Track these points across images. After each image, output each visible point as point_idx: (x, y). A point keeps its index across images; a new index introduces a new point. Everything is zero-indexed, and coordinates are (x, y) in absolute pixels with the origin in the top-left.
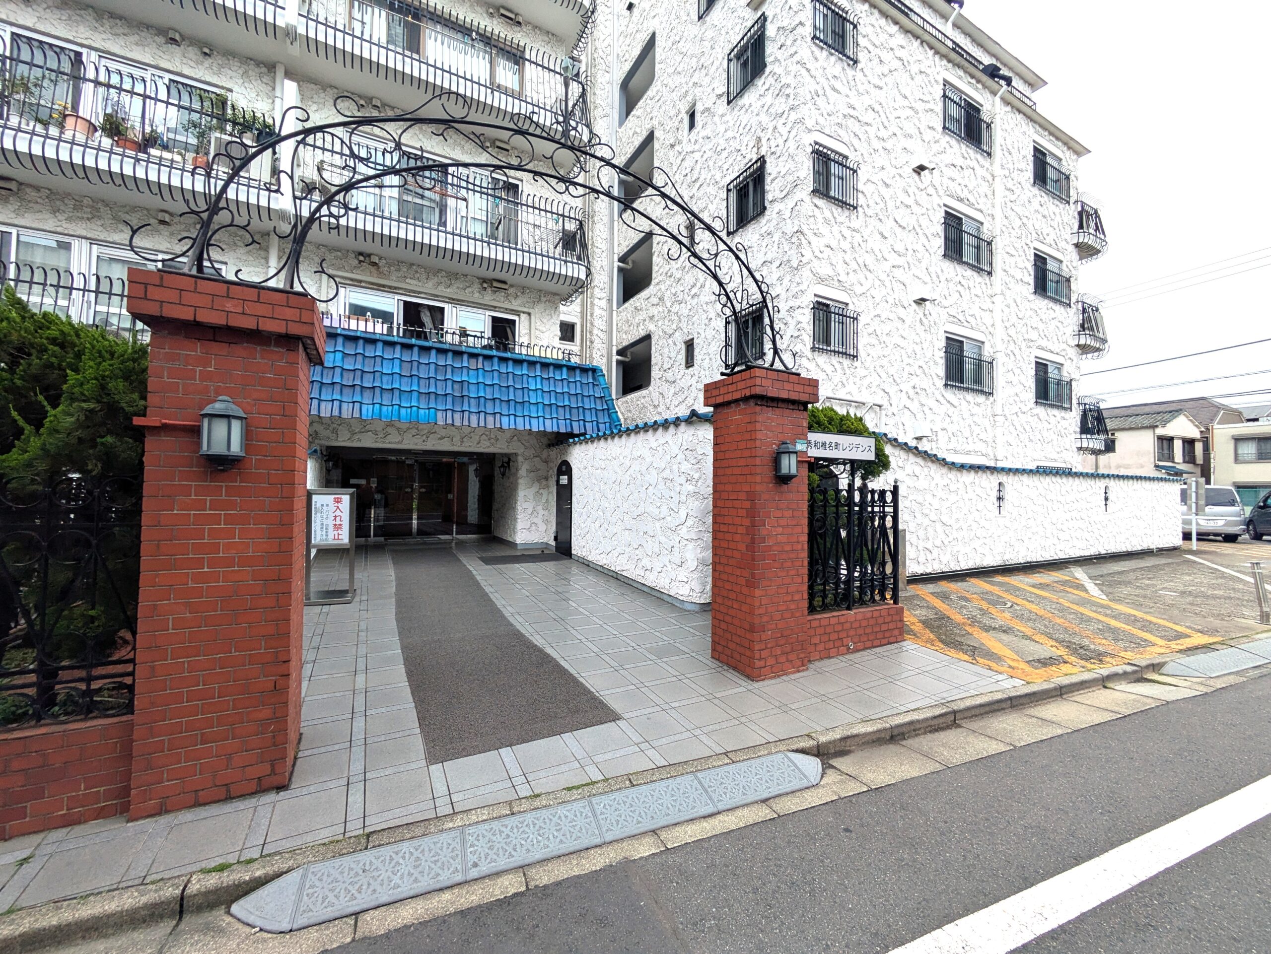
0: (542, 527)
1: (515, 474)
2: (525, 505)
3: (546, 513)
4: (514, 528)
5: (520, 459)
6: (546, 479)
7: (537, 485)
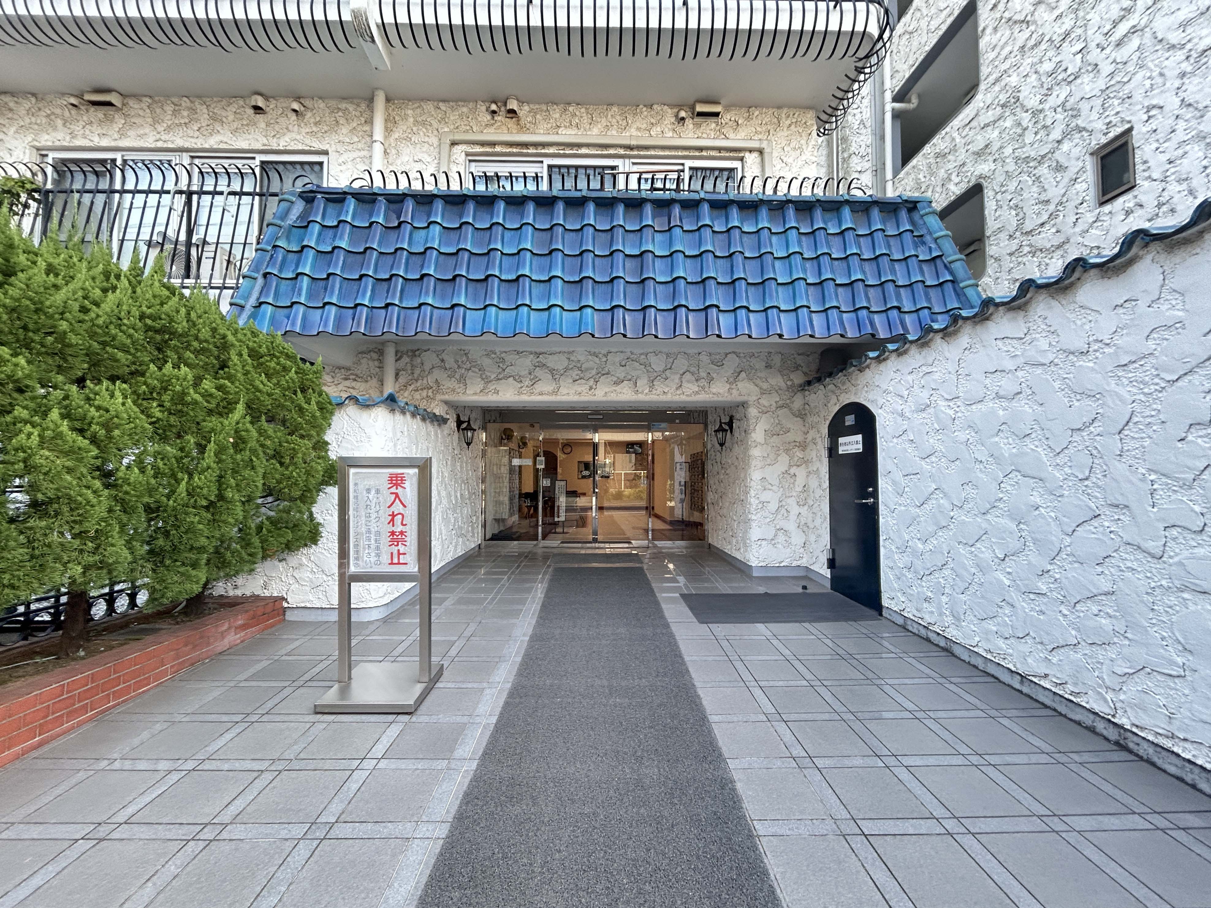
0: (797, 539)
1: (743, 442)
2: (765, 496)
3: (804, 510)
4: (744, 539)
5: (753, 412)
6: (803, 446)
7: (784, 459)
